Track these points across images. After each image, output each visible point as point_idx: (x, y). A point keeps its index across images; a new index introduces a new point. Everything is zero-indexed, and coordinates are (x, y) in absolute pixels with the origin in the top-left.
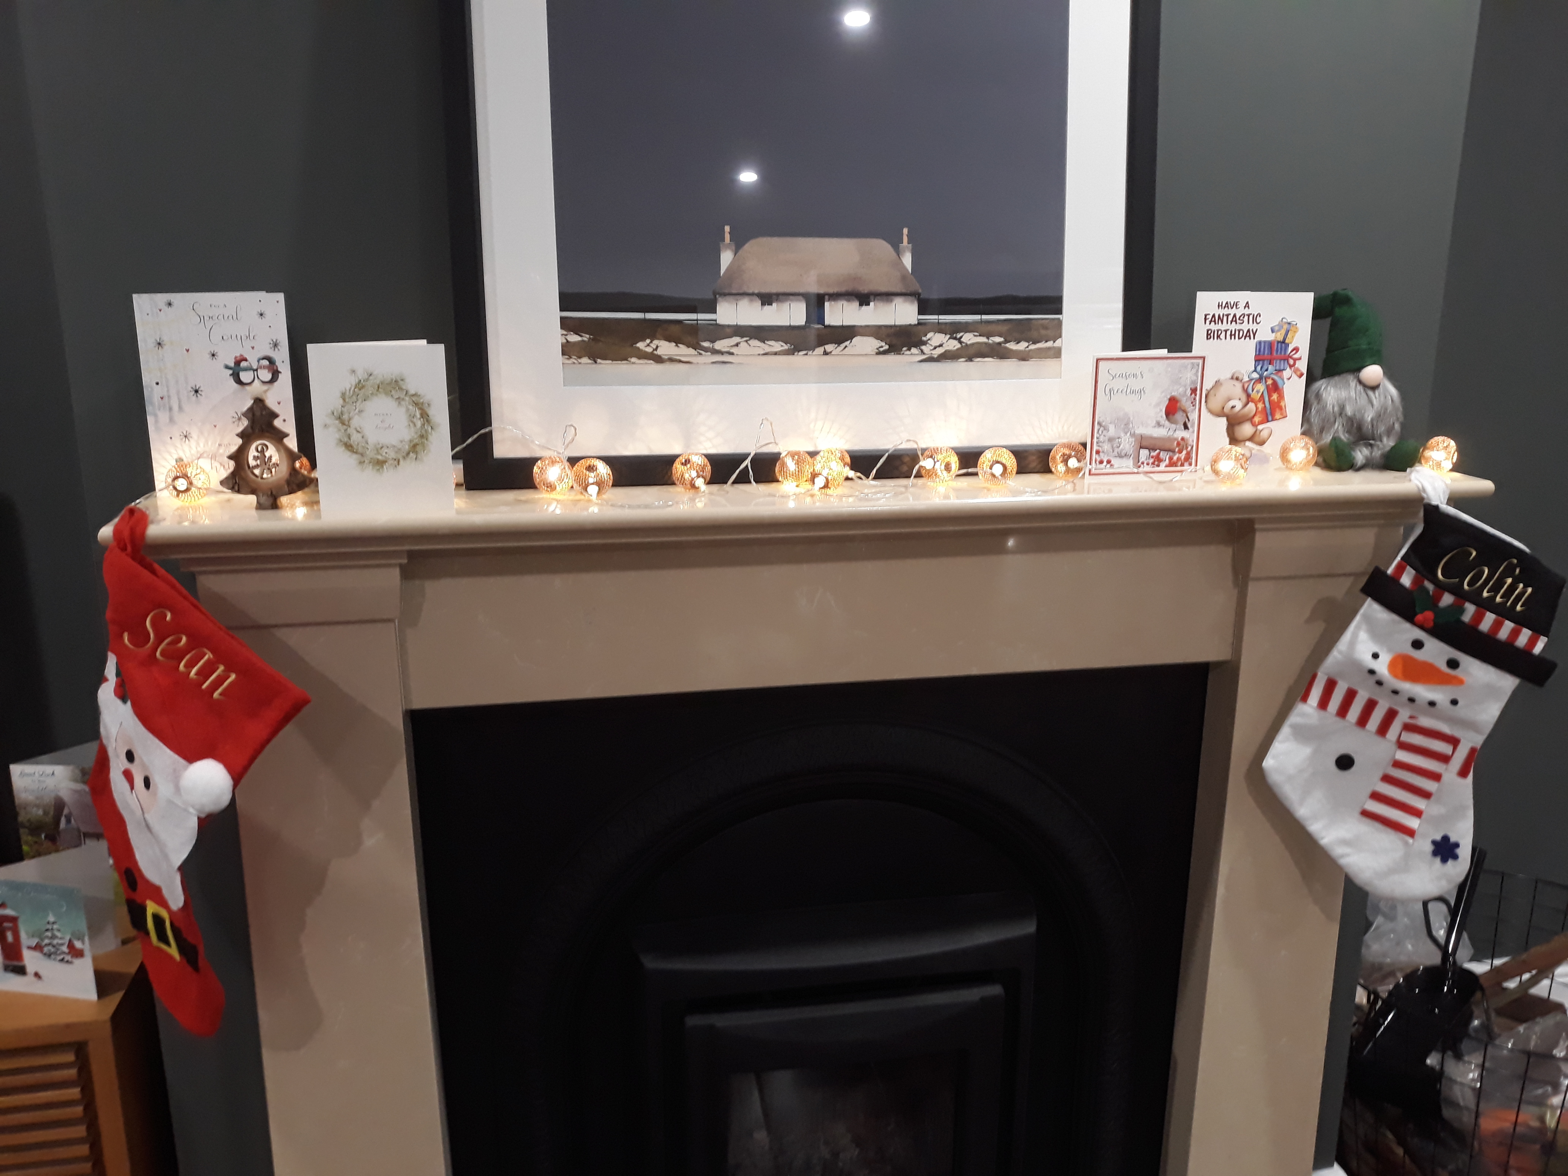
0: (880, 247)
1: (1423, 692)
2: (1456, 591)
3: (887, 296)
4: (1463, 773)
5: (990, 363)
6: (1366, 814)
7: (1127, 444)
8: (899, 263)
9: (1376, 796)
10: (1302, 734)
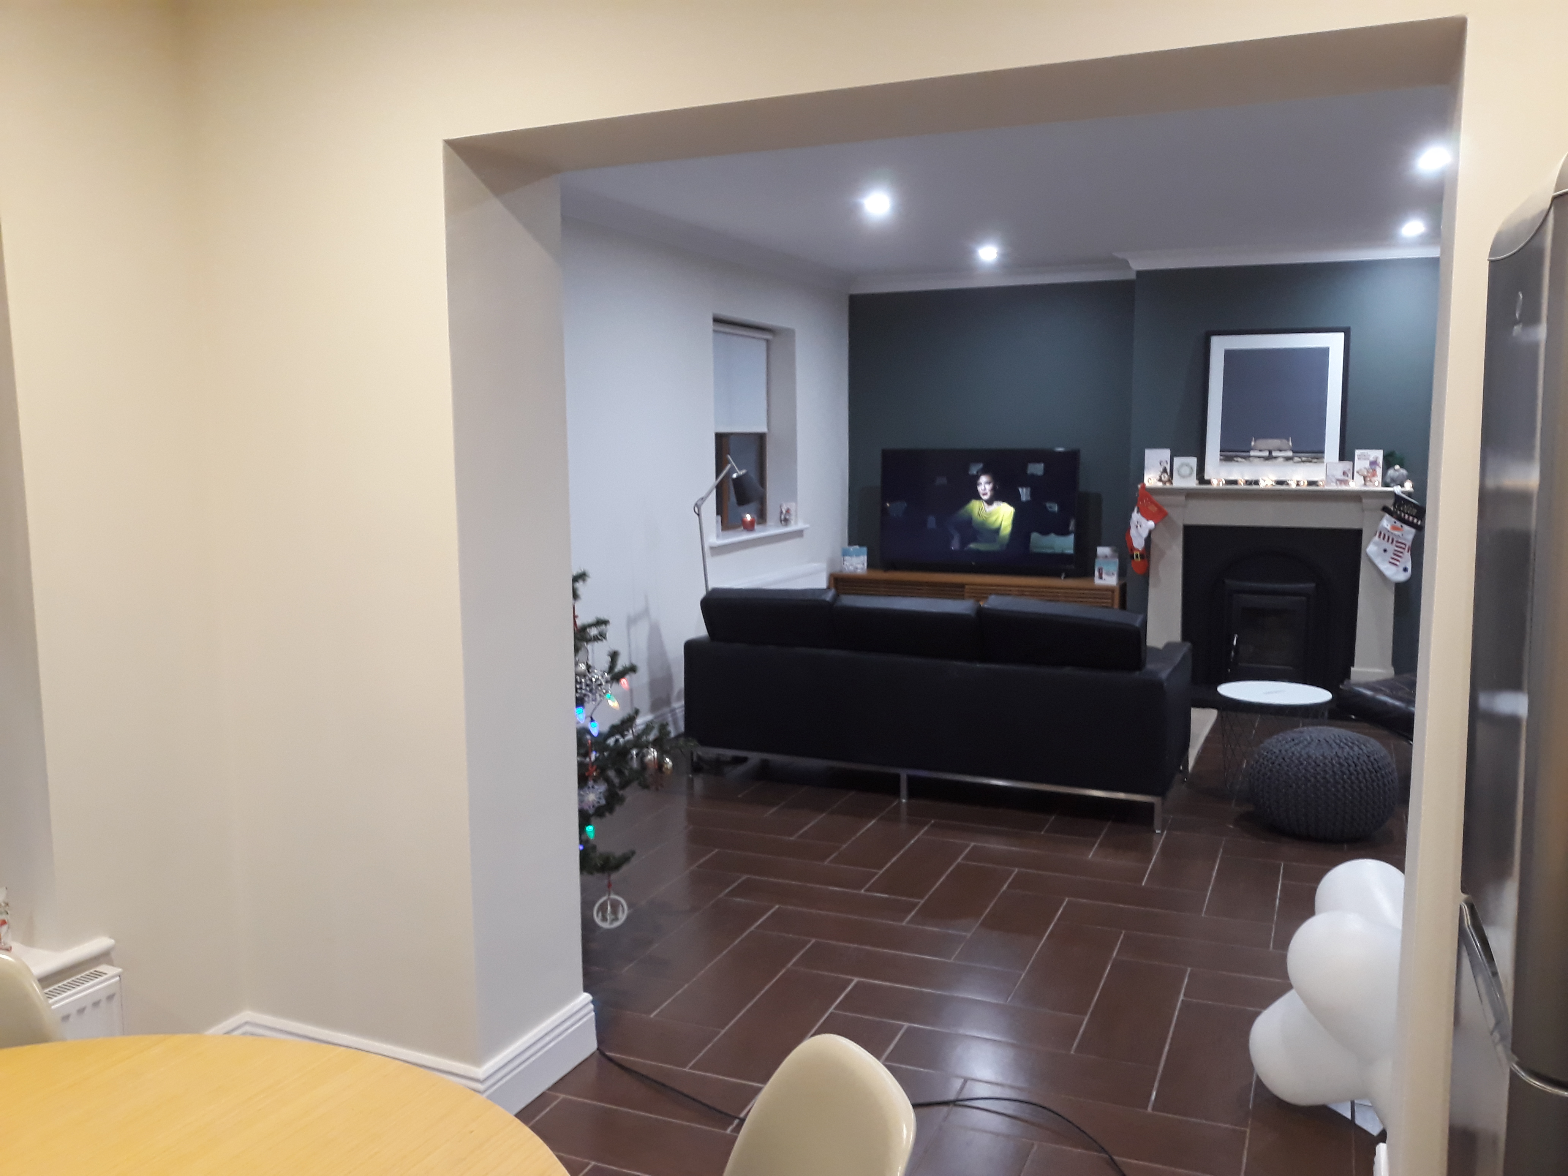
0: (1284, 441)
1: (1397, 533)
2: (1400, 510)
3: (1285, 450)
4: (1408, 551)
5: (1308, 464)
6: (1390, 562)
7: (1334, 480)
8: (1289, 444)
9: (1393, 558)
10: (1376, 544)
